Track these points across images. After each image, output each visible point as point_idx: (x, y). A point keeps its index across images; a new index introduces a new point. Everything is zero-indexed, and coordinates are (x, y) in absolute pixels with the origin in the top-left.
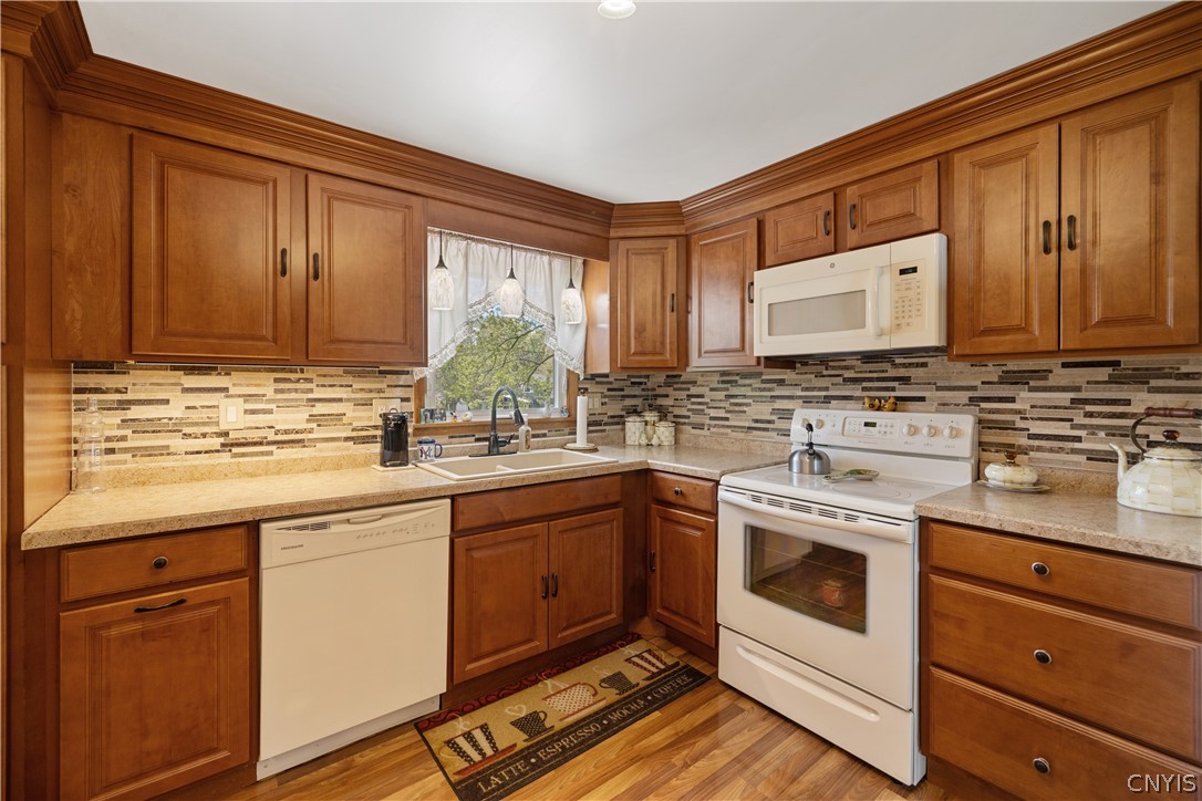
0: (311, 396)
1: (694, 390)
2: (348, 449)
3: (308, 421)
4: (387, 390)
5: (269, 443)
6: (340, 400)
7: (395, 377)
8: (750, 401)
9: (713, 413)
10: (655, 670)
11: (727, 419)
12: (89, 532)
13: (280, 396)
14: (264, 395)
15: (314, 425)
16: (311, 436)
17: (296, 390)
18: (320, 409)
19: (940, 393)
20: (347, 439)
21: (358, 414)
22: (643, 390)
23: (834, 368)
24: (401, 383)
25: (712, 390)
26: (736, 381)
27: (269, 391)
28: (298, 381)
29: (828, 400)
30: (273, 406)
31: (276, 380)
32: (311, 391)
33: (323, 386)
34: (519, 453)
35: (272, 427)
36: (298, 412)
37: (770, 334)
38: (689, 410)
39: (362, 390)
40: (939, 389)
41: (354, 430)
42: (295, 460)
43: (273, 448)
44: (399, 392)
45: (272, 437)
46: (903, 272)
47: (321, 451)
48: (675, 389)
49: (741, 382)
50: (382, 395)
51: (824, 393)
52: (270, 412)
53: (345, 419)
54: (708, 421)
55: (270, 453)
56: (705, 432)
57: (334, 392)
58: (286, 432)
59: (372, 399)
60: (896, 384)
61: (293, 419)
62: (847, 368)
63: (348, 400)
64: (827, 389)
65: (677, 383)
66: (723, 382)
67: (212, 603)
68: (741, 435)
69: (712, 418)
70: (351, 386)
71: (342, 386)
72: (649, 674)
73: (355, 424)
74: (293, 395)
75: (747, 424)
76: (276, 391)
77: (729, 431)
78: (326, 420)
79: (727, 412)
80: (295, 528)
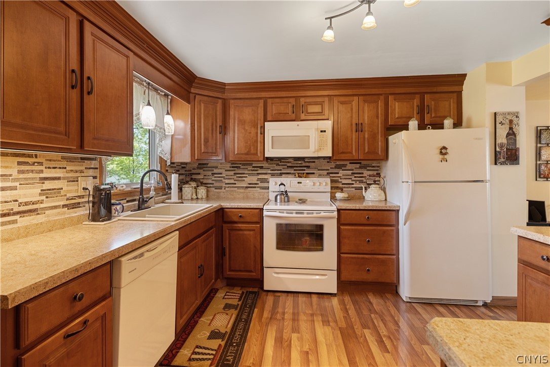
0: (42, 175)
1: (216, 171)
2: (64, 213)
3: (40, 194)
4: (85, 171)
5: (15, 214)
6: (59, 178)
7: (89, 162)
8: (247, 175)
9: (227, 181)
11: (235, 184)
13: (21, 176)
14: (11, 175)
15: (44, 198)
16: (42, 206)
17: (32, 171)
18: (48, 185)
19: (319, 172)
20: (64, 206)
21: (70, 188)
22: (185, 171)
23: (283, 162)
24: (92, 166)
25: (226, 171)
26: (240, 167)
27: (14, 172)
28: (33, 164)
29: (281, 174)
30: (17, 184)
31: (19, 163)
32: (42, 171)
33: (49, 168)
34: (152, 208)
35: (16, 201)
36: (34, 188)
37: (272, 148)
38: (213, 180)
39: (72, 171)
40: (319, 170)
41: (67, 199)
42: (37, 224)
43: (17, 217)
44: (91, 172)
45: (16, 209)
46: (321, 131)
47: (48, 216)
48: (204, 171)
49: (242, 167)
50: (83, 174)
51: (279, 172)
52: (15, 188)
53: (62, 193)
54: (225, 185)
55: (15, 222)
56: (223, 190)
57: (50, 172)
58: (26, 204)
59: (78, 177)
60: (305, 168)
61: (30, 193)
62: (288, 162)
63: (64, 178)
64: (281, 170)
65: (206, 167)
66: (233, 167)
68: (242, 190)
69: (226, 184)
70: (65, 168)
71: (60, 168)
72: (238, 299)
73: (69, 195)
74: (31, 175)
75: (245, 186)
76: (20, 172)
77: (236, 189)
78: (51, 194)
79: (235, 180)
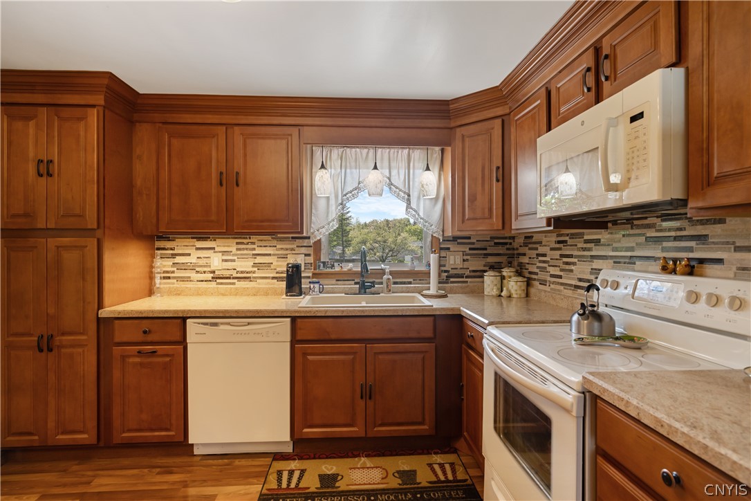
0: (254, 252)
1: (541, 250)
2: (274, 284)
3: (253, 266)
4: (297, 249)
5: (234, 278)
6: (270, 255)
7: (301, 241)
8: (576, 260)
9: (553, 271)
10: (442, 478)
11: (560, 277)
12: (120, 312)
13: (239, 252)
14: (231, 252)
15: (256, 269)
16: (254, 275)
17: (247, 249)
18: (259, 260)
19: (739, 255)
20: (273, 278)
21: (280, 263)
22: (508, 249)
23: (638, 227)
24: (305, 245)
25: (552, 249)
26: (566, 242)
27: (233, 249)
28: (248, 244)
29: (631, 261)
30: (235, 258)
31: (237, 243)
32: (254, 249)
33: (261, 246)
34: (381, 295)
35: (235, 269)
36: (248, 261)
38: (538, 267)
39: (282, 249)
40: (738, 249)
41: (277, 273)
42: (244, 288)
43: (235, 281)
44: (304, 250)
45: (235, 275)
46: (633, 119)
47: (259, 284)
48: (530, 249)
49: (570, 242)
50: (293, 252)
51: (629, 254)
52: (234, 261)
53: (272, 267)
54: (549, 279)
55: (234, 284)
56: (547, 288)
57: (266, 250)
58: (242, 272)
59: (287, 255)
60: (692, 244)
61: (245, 265)
62: (649, 226)
63: (274, 255)
64: (632, 249)
65: (531, 243)
66: (559, 242)
67: (167, 355)
68: (569, 292)
69: (552, 276)
70: (276, 246)
71: (270, 246)
72: (434, 479)
73: (278, 269)
74: (245, 252)
75: (574, 282)
76: (238, 249)
77: (562, 288)
78: (262, 266)
79: (562, 270)
80: (202, 324)
